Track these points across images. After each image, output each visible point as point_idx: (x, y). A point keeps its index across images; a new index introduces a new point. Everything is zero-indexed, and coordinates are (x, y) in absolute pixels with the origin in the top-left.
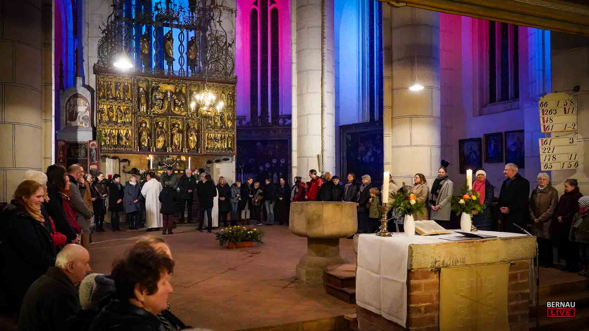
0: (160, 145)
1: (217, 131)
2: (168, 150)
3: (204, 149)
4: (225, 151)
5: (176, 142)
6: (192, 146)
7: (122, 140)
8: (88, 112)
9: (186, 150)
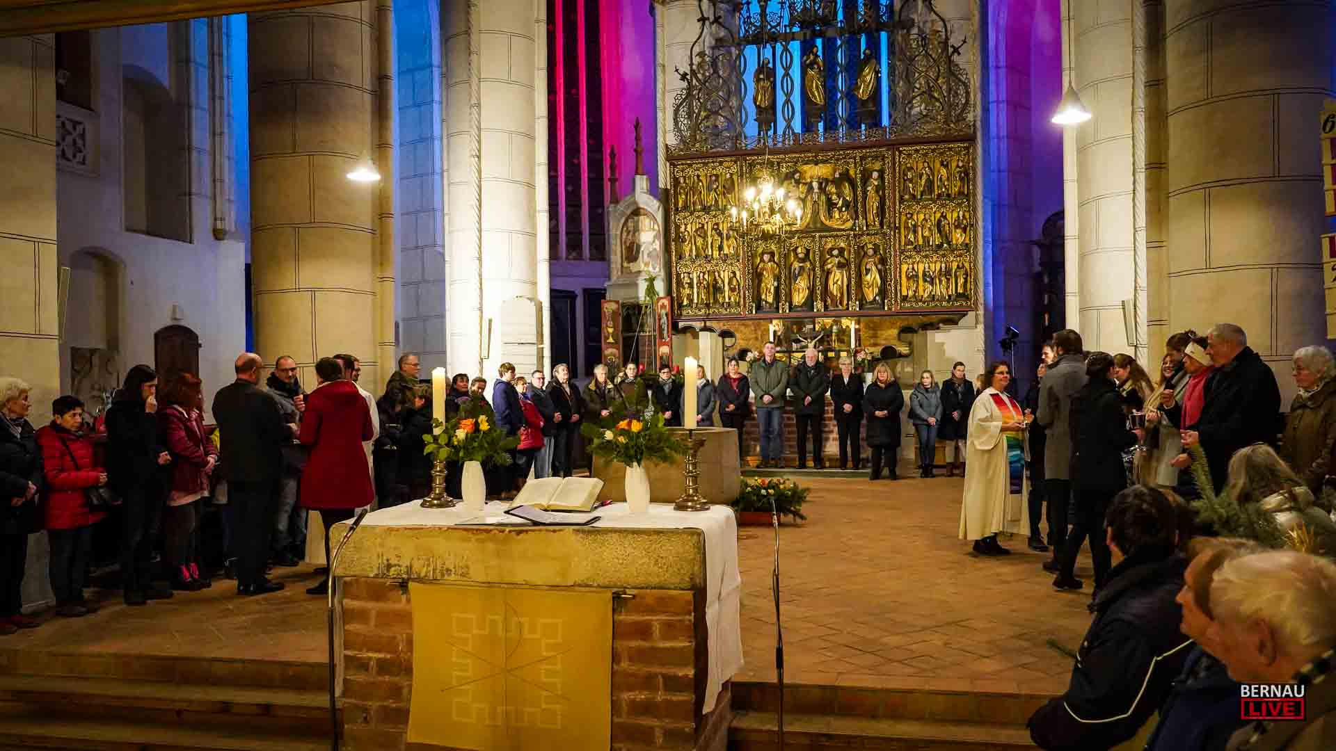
0: (799, 298)
1: (926, 257)
2: (815, 307)
3: (896, 301)
4: (949, 302)
5: (834, 289)
6: (871, 294)
7: (722, 291)
8: (657, 242)
9: (855, 306)
